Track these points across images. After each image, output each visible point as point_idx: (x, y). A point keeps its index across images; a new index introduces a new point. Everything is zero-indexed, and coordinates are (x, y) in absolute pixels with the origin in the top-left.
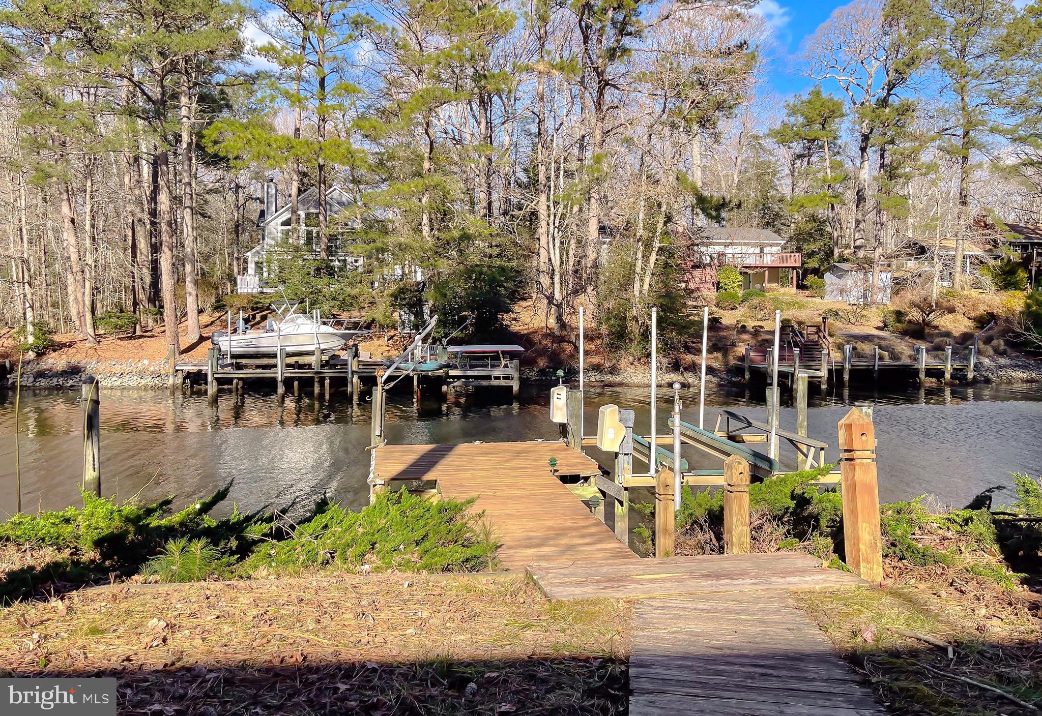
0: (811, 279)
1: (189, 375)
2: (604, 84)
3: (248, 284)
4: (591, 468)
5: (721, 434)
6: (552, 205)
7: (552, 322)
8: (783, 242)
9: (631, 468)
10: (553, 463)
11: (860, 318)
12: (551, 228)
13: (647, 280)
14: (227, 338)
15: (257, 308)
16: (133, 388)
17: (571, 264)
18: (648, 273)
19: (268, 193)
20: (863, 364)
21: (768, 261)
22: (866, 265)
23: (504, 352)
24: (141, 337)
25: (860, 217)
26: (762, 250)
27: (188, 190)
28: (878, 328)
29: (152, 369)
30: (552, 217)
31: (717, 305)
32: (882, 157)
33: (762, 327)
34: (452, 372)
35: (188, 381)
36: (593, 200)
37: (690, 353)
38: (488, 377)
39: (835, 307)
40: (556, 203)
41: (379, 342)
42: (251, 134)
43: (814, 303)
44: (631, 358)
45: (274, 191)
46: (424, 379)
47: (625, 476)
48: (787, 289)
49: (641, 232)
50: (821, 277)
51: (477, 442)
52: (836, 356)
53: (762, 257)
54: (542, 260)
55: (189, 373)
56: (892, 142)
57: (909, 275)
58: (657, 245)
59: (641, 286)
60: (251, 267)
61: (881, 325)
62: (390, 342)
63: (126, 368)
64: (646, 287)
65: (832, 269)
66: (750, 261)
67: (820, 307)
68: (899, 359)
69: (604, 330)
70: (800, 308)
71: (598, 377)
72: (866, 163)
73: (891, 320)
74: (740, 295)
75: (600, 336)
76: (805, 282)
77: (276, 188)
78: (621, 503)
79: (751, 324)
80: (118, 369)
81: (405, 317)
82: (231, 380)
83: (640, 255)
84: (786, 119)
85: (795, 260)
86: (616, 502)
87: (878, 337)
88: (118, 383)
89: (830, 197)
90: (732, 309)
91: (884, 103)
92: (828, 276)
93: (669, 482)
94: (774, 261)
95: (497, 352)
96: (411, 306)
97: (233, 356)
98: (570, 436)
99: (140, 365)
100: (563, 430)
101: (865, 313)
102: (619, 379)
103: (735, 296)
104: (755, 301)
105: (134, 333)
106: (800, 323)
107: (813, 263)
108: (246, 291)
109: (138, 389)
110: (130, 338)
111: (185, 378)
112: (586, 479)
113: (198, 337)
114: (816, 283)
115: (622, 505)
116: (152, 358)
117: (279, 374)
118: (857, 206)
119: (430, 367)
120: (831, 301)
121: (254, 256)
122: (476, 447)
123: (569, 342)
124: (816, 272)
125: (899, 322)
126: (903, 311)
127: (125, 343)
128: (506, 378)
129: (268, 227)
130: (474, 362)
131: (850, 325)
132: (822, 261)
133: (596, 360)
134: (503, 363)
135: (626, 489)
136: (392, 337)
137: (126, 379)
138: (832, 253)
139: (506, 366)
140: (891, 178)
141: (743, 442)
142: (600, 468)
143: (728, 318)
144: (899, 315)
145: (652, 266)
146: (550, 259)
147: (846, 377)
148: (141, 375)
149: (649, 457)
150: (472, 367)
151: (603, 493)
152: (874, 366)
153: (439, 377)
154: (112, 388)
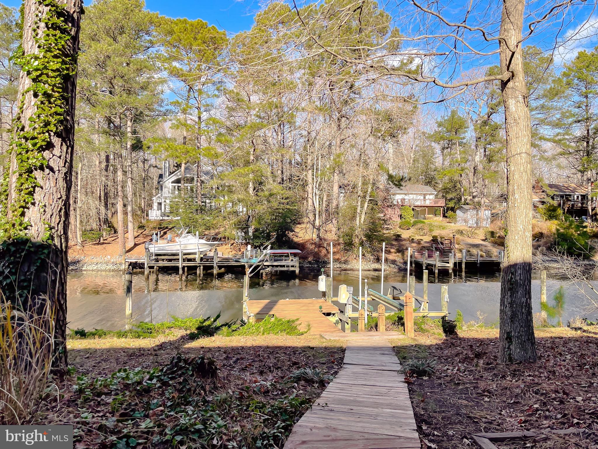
0: (450, 213)
1: (131, 264)
3: (154, 215)
4: (335, 310)
5: (390, 296)
6: (315, 177)
7: (315, 236)
8: (436, 193)
9: (351, 309)
10: (321, 308)
11: (473, 234)
12: (315, 188)
13: (363, 216)
14: (153, 246)
15: (161, 228)
16: (103, 271)
17: (324, 206)
18: (364, 213)
19: (165, 166)
20: (473, 259)
21: (428, 203)
22: (477, 206)
23: (291, 253)
24: (103, 243)
25: (475, 180)
26: (424, 198)
27: (130, 169)
28: (483, 240)
29: (112, 260)
30: (315, 184)
31: (400, 227)
32: (485, 151)
33: (422, 240)
34: (266, 264)
35: (131, 267)
36: (335, 174)
38: (283, 266)
39: (461, 228)
40: (317, 177)
41: (227, 247)
42: (168, 144)
43: (451, 226)
44: (355, 256)
45: (168, 165)
47: (349, 313)
48: (437, 218)
49: (360, 193)
50: (455, 212)
51: (288, 299)
52: (459, 255)
53: (425, 201)
54: (309, 204)
55: (131, 263)
56: (490, 144)
57: (500, 212)
58: (368, 198)
59: (360, 219)
60: (155, 205)
61: (484, 238)
62: (232, 247)
63: (99, 260)
64: (362, 219)
65: (460, 208)
66: (418, 203)
67: (453, 228)
68: (491, 257)
69: (341, 241)
70: (443, 229)
71: (338, 266)
73: (489, 236)
74: (412, 222)
75: (339, 244)
76: (446, 215)
77: (169, 163)
78: (348, 323)
79: (417, 237)
80: (95, 260)
81: (239, 234)
82: (154, 267)
83: (359, 204)
84: (437, 129)
85: (442, 203)
86: (346, 323)
87: (482, 245)
88: (95, 268)
89: (459, 170)
90: (407, 229)
91: (485, 123)
92: (458, 212)
93: (363, 313)
94: (431, 203)
95: (288, 253)
96: (242, 229)
97: (157, 255)
98: (326, 297)
99: (106, 258)
100: (324, 294)
101: (477, 231)
102: (349, 267)
103: (409, 223)
104: (419, 225)
105: (100, 241)
106: (441, 238)
107: (451, 204)
108: (153, 218)
109: (105, 271)
110: (98, 244)
111: (129, 265)
112: (334, 314)
113: (133, 244)
114: (452, 215)
115: (348, 325)
116: (112, 256)
117: (180, 264)
118: (474, 175)
119: (255, 261)
120: (459, 225)
121: (157, 200)
122: (287, 301)
123: (324, 247)
124: (453, 209)
125: (493, 237)
126: (495, 231)
127: (96, 246)
128: (292, 266)
129: (164, 184)
130: (276, 259)
131: (469, 238)
132: (455, 203)
133: (337, 257)
134: (291, 258)
135: (350, 318)
136: (232, 244)
137: (99, 266)
138: (461, 199)
139: (292, 260)
140: (490, 161)
141: (399, 299)
142: (339, 310)
143: (405, 234)
144: (492, 234)
145: (365, 209)
146: (313, 204)
147: (463, 266)
148: (107, 263)
149: (358, 305)
150: (275, 261)
151: (341, 320)
152: (477, 260)
153: (259, 266)
154: (93, 271)
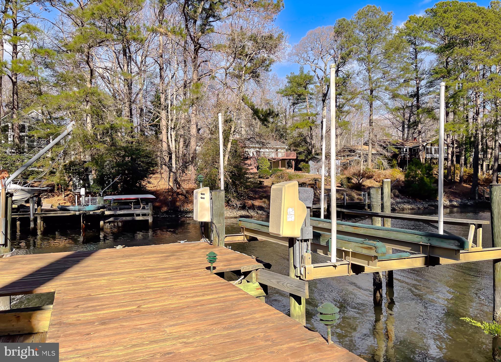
0: (302, 164)
2: (198, 47)
7: (172, 183)
8: (287, 147)
10: (212, 258)
11: (329, 182)
17: (181, 150)
18: (227, 154)
20: (338, 202)
21: (280, 156)
23: (142, 199)
26: (277, 151)
28: (338, 186)
34: (107, 213)
37: (250, 199)
38: (132, 215)
39: (316, 176)
41: (58, 198)
43: (305, 175)
46: (87, 217)
48: (290, 170)
50: (307, 162)
51: (119, 247)
53: (277, 154)
56: (341, 94)
57: (348, 161)
61: (340, 185)
62: (66, 198)
65: (312, 159)
66: (272, 156)
67: (309, 177)
68: (353, 200)
70: (300, 177)
72: (325, 107)
73: (345, 182)
74: (269, 172)
76: (298, 167)
78: (299, 301)
84: (287, 85)
85: (293, 156)
86: (293, 300)
87: (341, 190)
90: (267, 178)
92: (310, 162)
94: (283, 156)
95: (138, 199)
96: (79, 174)
98: (214, 235)
100: (206, 230)
103: (267, 173)
104: (279, 173)
107: (302, 157)
114: (305, 166)
115: (300, 303)
119: (91, 208)
120: (313, 174)
122: (118, 251)
123: (182, 195)
124: (304, 161)
125: (349, 182)
126: (350, 177)
128: (144, 215)
130: (123, 207)
132: (306, 156)
134: (142, 206)
136: (68, 195)
138: (311, 151)
139: (144, 208)
142: (259, 261)
143: (266, 183)
144: (348, 179)
146: (169, 147)
150: (121, 209)
152: (344, 203)
153: (98, 215)
